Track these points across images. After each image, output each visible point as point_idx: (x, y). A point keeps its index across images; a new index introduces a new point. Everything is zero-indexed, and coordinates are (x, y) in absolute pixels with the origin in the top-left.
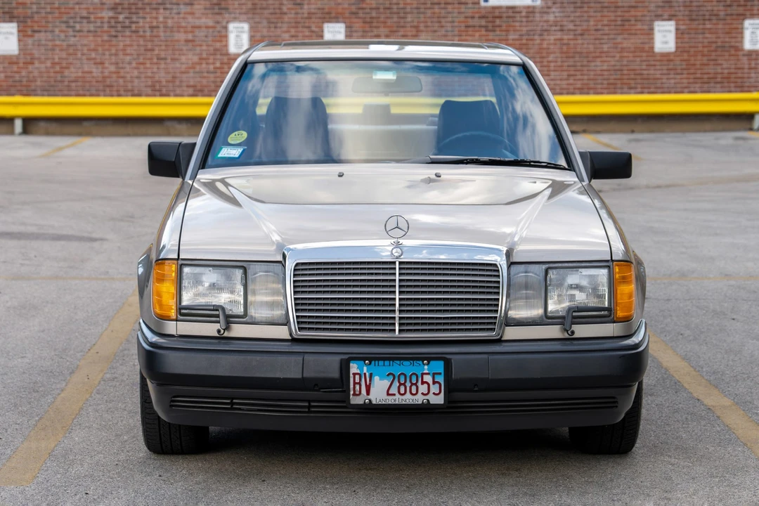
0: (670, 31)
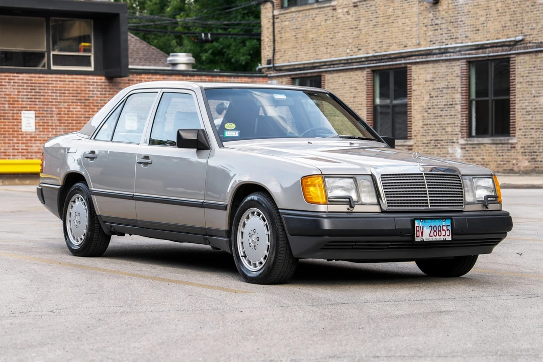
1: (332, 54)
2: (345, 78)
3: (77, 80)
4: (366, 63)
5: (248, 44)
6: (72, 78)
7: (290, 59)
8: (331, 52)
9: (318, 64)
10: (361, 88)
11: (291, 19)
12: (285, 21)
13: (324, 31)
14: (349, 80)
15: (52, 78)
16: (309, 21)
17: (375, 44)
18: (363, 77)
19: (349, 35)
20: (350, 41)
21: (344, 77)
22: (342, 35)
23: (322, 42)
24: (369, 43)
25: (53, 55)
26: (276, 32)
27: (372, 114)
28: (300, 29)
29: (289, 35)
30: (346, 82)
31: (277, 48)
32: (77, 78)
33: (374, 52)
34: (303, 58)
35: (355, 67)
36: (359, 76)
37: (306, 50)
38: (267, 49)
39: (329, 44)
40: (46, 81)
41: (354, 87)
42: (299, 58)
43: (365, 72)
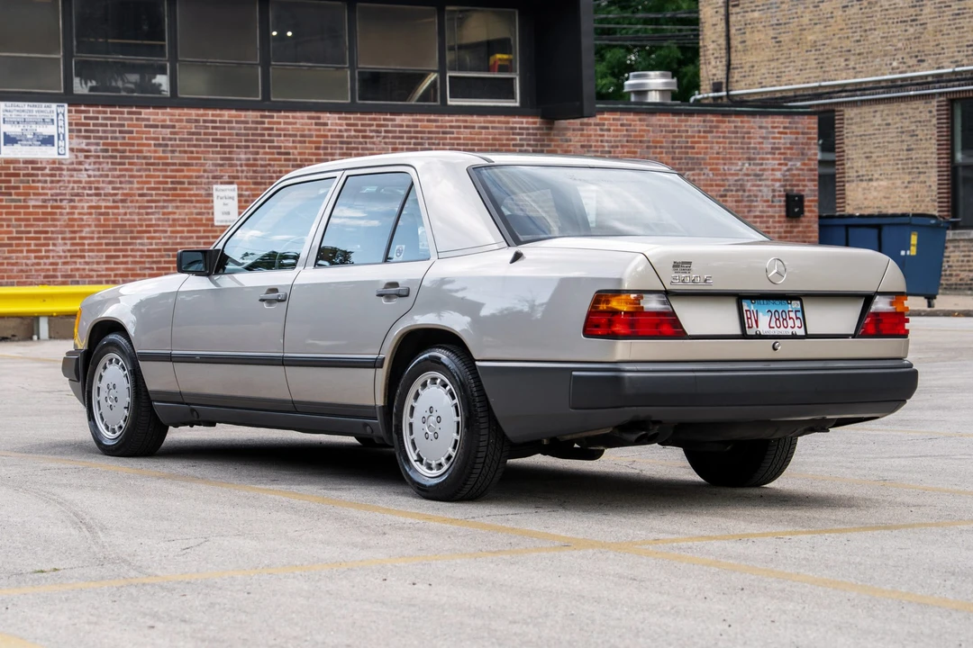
0: (232, 198)
1: (858, 70)
2: (888, 115)
3: (494, 125)
4: (937, 85)
5: (608, 56)
6: (485, 122)
7: (763, 81)
8: (857, 66)
9: (827, 90)
10: (926, 132)
11: (765, 7)
12: (752, 11)
13: (840, 27)
14: (898, 119)
15: (452, 121)
16: (808, 10)
17: (956, 49)
18: (930, 112)
19: (897, 34)
20: (900, 45)
21: (885, 112)
22: (881, 35)
23: (836, 48)
24: (943, 49)
25: (450, 77)
26: (733, 31)
27: (949, 182)
28: (787, 26)
29: (762, 37)
30: (890, 121)
31: (734, 62)
32: (494, 122)
33: (954, 65)
34: (794, 80)
35: (912, 93)
36: (921, 109)
37: (799, 63)
38: (713, 63)
39: (853, 52)
40: (441, 127)
41: (909, 131)
42: (784, 79)
43: (934, 103)
